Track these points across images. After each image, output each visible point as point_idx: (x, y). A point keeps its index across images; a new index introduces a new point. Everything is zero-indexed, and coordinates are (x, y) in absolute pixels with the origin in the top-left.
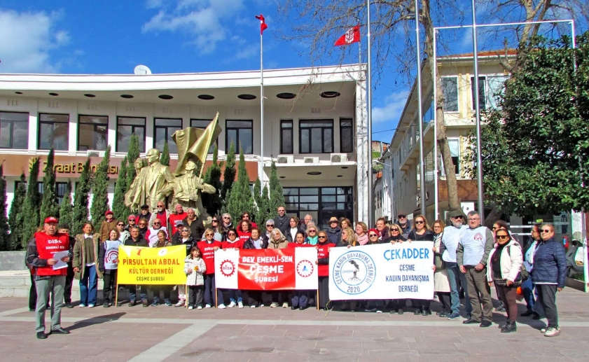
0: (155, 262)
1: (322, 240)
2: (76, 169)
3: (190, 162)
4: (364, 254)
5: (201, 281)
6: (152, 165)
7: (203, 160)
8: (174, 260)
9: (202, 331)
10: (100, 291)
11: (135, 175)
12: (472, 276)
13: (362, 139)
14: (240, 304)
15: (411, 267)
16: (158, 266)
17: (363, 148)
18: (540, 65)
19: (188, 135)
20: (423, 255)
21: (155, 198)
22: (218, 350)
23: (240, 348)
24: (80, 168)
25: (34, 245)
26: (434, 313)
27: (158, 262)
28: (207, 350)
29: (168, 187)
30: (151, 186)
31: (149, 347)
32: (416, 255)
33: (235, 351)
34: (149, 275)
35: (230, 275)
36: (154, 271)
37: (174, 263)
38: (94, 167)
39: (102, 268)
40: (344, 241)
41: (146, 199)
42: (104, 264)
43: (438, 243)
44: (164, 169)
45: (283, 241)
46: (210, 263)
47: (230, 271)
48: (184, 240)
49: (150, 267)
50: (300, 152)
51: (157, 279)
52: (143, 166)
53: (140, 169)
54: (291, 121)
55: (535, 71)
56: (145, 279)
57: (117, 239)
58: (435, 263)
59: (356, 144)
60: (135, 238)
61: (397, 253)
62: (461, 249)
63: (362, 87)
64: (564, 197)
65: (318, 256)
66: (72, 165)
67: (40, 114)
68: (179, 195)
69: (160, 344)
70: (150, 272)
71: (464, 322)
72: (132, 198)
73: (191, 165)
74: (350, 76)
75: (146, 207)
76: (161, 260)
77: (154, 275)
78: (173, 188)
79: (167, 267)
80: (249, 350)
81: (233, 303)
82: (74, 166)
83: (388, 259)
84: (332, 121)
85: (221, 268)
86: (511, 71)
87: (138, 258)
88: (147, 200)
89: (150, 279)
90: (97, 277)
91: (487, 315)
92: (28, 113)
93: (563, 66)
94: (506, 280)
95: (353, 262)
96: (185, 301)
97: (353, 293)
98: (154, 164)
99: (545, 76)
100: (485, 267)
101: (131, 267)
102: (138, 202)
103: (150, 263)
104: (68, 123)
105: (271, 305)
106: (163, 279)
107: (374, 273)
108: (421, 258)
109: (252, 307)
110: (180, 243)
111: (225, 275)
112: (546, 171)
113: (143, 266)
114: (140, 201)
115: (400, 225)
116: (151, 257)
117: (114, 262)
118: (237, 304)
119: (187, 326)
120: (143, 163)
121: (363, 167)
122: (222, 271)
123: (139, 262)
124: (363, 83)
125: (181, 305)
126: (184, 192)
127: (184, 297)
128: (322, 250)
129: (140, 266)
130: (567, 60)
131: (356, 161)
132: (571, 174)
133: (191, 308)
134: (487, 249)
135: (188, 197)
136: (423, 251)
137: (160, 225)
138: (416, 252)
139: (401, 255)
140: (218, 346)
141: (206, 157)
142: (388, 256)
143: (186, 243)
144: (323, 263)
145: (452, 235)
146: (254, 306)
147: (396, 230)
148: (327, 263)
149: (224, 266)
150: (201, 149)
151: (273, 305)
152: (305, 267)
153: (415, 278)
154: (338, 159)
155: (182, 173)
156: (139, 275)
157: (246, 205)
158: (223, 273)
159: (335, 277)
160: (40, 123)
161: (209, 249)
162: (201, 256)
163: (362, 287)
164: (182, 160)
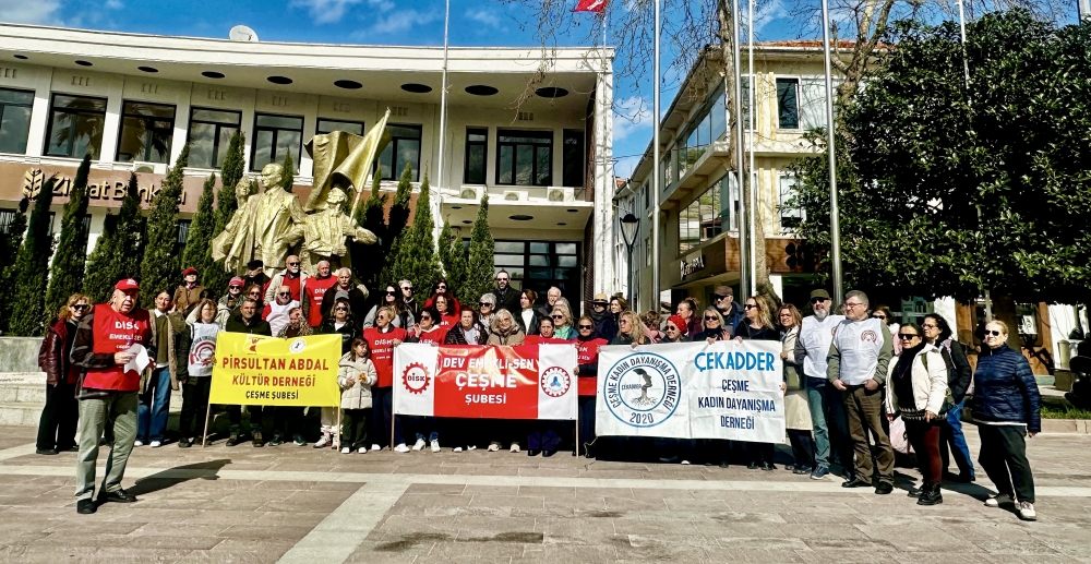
0: (282, 364)
1: (586, 333)
2: (111, 194)
3: (336, 189)
4: (660, 359)
5: (367, 402)
6: (269, 192)
7: (359, 187)
8: (318, 362)
9: (391, 498)
10: (174, 415)
11: (234, 206)
12: (858, 401)
13: (605, 165)
14: (435, 445)
15: (742, 386)
16: (286, 373)
17: (605, 181)
18: (912, 64)
19: (335, 145)
20: (763, 365)
21: (271, 249)
22: (440, 537)
23: (480, 534)
24: (117, 191)
25: (88, 327)
26: (781, 467)
27: (288, 364)
28: (418, 537)
29: (294, 231)
30: (265, 229)
31: (307, 531)
32: (750, 365)
33: (475, 540)
34: (270, 388)
35: (420, 390)
36: (278, 381)
37: (318, 366)
38: (143, 191)
39: (183, 374)
40: (624, 334)
41: (254, 248)
42: (187, 366)
43: (791, 345)
44: (289, 199)
45: (515, 333)
46: (385, 368)
47: (421, 384)
48: (338, 326)
49: (271, 373)
50: (497, 182)
51: (284, 395)
52: (251, 193)
53: (246, 198)
54: (484, 131)
55: (905, 73)
56: (262, 395)
57: (212, 321)
58: (785, 379)
59: (593, 172)
60: (248, 320)
61: (718, 360)
62: (836, 355)
63: (607, 85)
64: (962, 274)
65: (579, 361)
66: (104, 185)
67: (53, 95)
68: (314, 246)
69: (322, 526)
70: (271, 382)
71: (844, 485)
72: (227, 249)
73: (337, 194)
74: (588, 66)
75: (255, 264)
76: (293, 361)
77: (278, 389)
78: (302, 232)
79: (304, 373)
80: (498, 538)
81: (420, 443)
82: (108, 188)
83: (702, 369)
84: (550, 135)
85: (404, 377)
86: (846, 73)
87: (253, 355)
88: (256, 251)
89: (271, 396)
90: (170, 388)
91: (886, 473)
92: (33, 92)
93: (948, 68)
94: (923, 412)
95: (640, 372)
96: (332, 436)
97: (641, 424)
98: (273, 190)
99: (921, 81)
100: (881, 388)
101: (238, 372)
102: (238, 255)
103: (273, 366)
104: (104, 113)
105: (491, 447)
106: (295, 396)
107: (677, 391)
108: (760, 369)
109: (456, 449)
110: (331, 330)
111: (412, 390)
112: (926, 230)
113: (259, 371)
114: (242, 253)
115: (721, 311)
116: (276, 356)
117: (206, 362)
118: (428, 444)
119: (357, 486)
120: (251, 188)
121: (604, 212)
122: (405, 383)
123: (254, 364)
124: (609, 79)
125: (324, 445)
126: (323, 239)
127: (333, 429)
128: (585, 349)
129: (255, 372)
130: (953, 59)
131: (593, 200)
132: (969, 236)
133: (346, 450)
134: (883, 358)
135: (330, 249)
136: (763, 358)
137: (290, 296)
138: (751, 358)
139: (724, 363)
140: (434, 528)
141: (363, 182)
142: (703, 362)
143: (340, 331)
144: (588, 371)
145: (819, 331)
146: (460, 449)
147: (714, 318)
148: (594, 373)
149: (410, 373)
150: (356, 168)
151: (493, 447)
152: (556, 379)
153: (749, 405)
154: (561, 197)
155: (320, 207)
156: (252, 388)
157: (425, 267)
158: (408, 387)
159: (607, 395)
160: (52, 109)
161: (383, 342)
162: (368, 355)
163: (657, 417)
164: (320, 186)
